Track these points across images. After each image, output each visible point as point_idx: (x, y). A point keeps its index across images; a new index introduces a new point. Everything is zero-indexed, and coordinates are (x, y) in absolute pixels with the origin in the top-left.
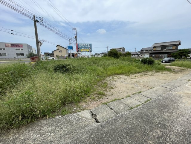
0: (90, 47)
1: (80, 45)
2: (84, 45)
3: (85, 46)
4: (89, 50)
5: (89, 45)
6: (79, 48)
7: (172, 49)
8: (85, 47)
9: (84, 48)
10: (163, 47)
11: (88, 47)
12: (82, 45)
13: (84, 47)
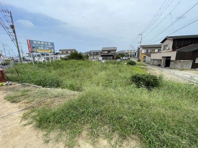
0: (51, 46)
1: (35, 42)
2: (43, 43)
3: (44, 45)
4: (51, 51)
5: (50, 44)
6: (33, 48)
7: (114, 53)
8: (44, 47)
9: (42, 48)
10: (109, 51)
11: (49, 46)
12: (39, 43)
13: (42, 46)
